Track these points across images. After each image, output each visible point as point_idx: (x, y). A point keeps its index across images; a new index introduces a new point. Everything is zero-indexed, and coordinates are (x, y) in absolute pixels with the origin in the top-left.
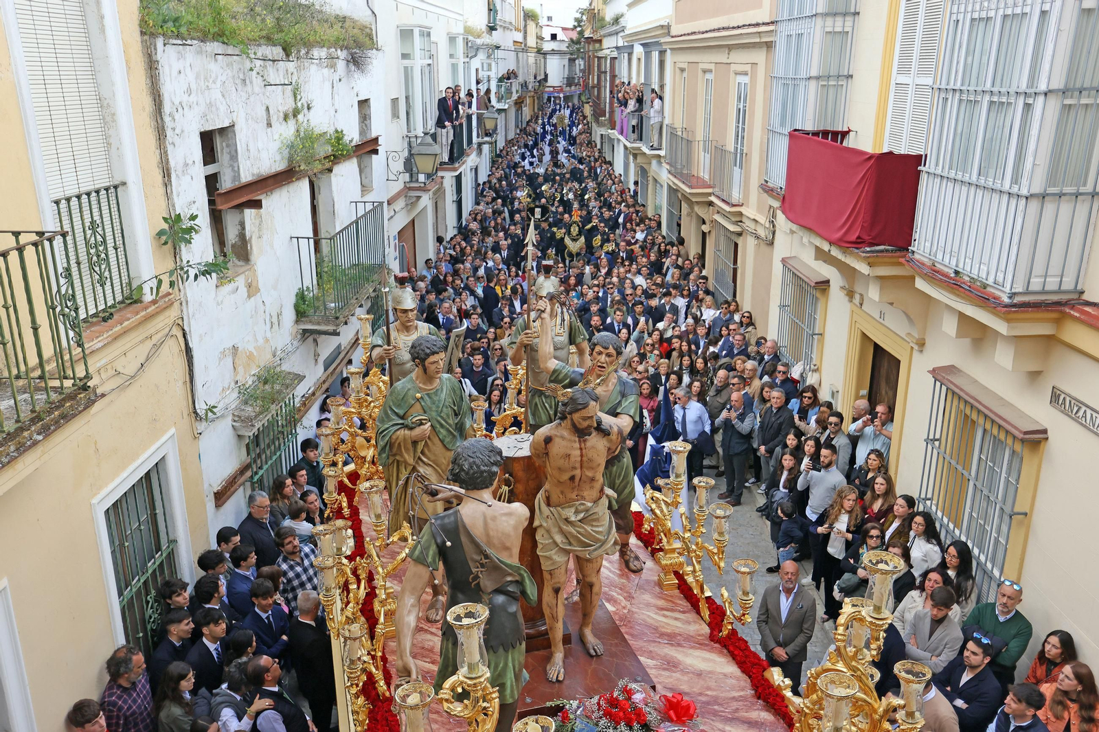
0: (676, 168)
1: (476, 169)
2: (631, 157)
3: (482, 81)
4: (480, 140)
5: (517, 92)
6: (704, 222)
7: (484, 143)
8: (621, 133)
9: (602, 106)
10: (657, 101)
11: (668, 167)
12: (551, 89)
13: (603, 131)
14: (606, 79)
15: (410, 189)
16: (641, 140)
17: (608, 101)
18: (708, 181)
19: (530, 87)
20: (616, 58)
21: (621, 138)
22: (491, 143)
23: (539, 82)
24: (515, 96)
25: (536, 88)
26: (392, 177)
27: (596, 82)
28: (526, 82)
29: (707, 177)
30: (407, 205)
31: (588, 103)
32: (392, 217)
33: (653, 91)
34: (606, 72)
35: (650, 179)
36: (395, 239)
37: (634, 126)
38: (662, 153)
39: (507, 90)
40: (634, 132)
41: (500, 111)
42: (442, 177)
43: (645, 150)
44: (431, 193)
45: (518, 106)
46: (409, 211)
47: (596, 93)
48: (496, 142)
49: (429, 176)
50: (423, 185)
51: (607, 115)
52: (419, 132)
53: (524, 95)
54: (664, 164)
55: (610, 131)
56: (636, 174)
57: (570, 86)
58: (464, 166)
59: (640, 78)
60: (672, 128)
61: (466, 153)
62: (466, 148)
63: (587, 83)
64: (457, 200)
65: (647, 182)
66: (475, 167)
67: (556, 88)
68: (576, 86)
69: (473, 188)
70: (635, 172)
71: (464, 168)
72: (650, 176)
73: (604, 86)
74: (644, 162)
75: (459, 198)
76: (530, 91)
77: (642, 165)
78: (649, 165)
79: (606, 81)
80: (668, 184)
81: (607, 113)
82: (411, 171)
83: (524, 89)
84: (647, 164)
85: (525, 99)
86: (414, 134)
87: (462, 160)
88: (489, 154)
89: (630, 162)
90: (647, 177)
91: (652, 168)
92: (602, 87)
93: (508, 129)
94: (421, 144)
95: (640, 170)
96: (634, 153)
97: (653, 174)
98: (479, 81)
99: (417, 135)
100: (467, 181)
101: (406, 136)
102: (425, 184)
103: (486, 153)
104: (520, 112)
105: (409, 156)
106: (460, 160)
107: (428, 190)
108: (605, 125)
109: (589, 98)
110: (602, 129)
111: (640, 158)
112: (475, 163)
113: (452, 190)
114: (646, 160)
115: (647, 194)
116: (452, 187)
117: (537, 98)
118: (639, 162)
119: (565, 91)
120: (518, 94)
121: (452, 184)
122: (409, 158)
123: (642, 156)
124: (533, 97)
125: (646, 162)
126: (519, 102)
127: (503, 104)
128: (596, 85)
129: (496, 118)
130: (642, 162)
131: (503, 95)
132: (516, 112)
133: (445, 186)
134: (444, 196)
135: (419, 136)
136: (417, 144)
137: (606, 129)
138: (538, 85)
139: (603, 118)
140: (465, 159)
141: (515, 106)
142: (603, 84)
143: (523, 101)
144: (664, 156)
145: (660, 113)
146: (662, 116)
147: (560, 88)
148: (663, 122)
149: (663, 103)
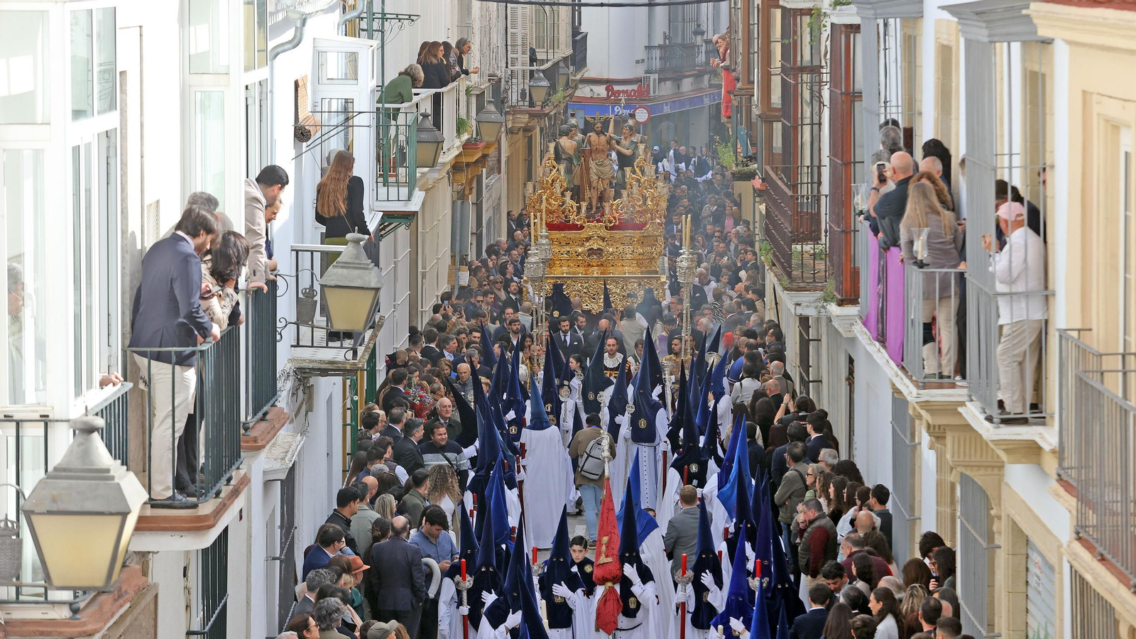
2: (924, 434)
4: (307, 355)
5: (461, 126)
7: (324, 372)
9: (804, 198)
10: (1020, 237)
11: (1071, 504)
12: (601, 91)
13: (807, 303)
14: (816, 96)
15: (11, 630)
19: (514, 97)
20: (855, 28)
22: (353, 372)
23: (550, 74)
24: (452, 147)
25: (539, 94)
28: (497, 85)
33: (1003, 190)
34: (815, 70)
35: (1001, 528)
38: (1047, 437)
39: (420, 129)
43: (973, 414)
47: (778, 142)
50: (64, 613)
51: (825, 239)
54: (1056, 489)
55: (833, 309)
56: (945, 491)
57: (677, 81)
59: (953, 121)
60: (1083, 351)
61: (247, 442)
62: (249, 418)
63: (743, 92)
64: (207, 629)
65: (990, 537)
66: (283, 477)
67: (616, 88)
68: (699, 76)
69: (275, 559)
70: (939, 484)
71: (241, 511)
72: (999, 518)
73: (812, 124)
74: (973, 459)
75: (212, 620)
76: (515, 111)
77: (968, 473)
78: (996, 471)
79: (816, 104)
80: (1076, 572)
81: (823, 234)
82: (18, 578)
83: (491, 112)
84: (986, 467)
85: (492, 151)
86: (37, 411)
87: (229, 480)
88: (344, 398)
89: (917, 441)
90: (990, 520)
91: (1007, 484)
92: (802, 125)
93: (424, 276)
94: (65, 470)
95: (959, 480)
96: (934, 426)
97: (1013, 512)
98: (307, 128)
99: (48, 416)
100: (249, 536)
101: (5, 416)
102: (75, 611)
103: (329, 401)
104: (472, 198)
105: (12, 517)
106: (222, 483)
107: (84, 632)
108: (814, 281)
109: (752, 158)
110: (805, 297)
111: (956, 446)
112: (283, 459)
113: (186, 588)
114: (984, 453)
115: (991, 586)
116: (185, 575)
117: (542, 130)
118: (956, 459)
119: (655, 98)
120: (465, 137)
121: (185, 569)
122: (10, 525)
123: (965, 440)
124: (527, 130)
125: (984, 459)
126: (468, 165)
127: (404, 191)
128: (776, 110)
129: (373, 285)
130: (967, 459)
131: (407, 150)
132: (454, 203)
133: (156, 586)
134: (153, 622)
135: (57, 421)
136: (50, 469)
137: (818, 300)
138: (545, 83)
139: (808, 248)
140: (242, 472)
141: (451, 183)
142: (807, 113)
143: (485, 156)
144: (1053, 452)
145: (1034, 283)
146: (1045, 293)
147: (635, 87)
148: (1046, 322)
149: (1045, 241)
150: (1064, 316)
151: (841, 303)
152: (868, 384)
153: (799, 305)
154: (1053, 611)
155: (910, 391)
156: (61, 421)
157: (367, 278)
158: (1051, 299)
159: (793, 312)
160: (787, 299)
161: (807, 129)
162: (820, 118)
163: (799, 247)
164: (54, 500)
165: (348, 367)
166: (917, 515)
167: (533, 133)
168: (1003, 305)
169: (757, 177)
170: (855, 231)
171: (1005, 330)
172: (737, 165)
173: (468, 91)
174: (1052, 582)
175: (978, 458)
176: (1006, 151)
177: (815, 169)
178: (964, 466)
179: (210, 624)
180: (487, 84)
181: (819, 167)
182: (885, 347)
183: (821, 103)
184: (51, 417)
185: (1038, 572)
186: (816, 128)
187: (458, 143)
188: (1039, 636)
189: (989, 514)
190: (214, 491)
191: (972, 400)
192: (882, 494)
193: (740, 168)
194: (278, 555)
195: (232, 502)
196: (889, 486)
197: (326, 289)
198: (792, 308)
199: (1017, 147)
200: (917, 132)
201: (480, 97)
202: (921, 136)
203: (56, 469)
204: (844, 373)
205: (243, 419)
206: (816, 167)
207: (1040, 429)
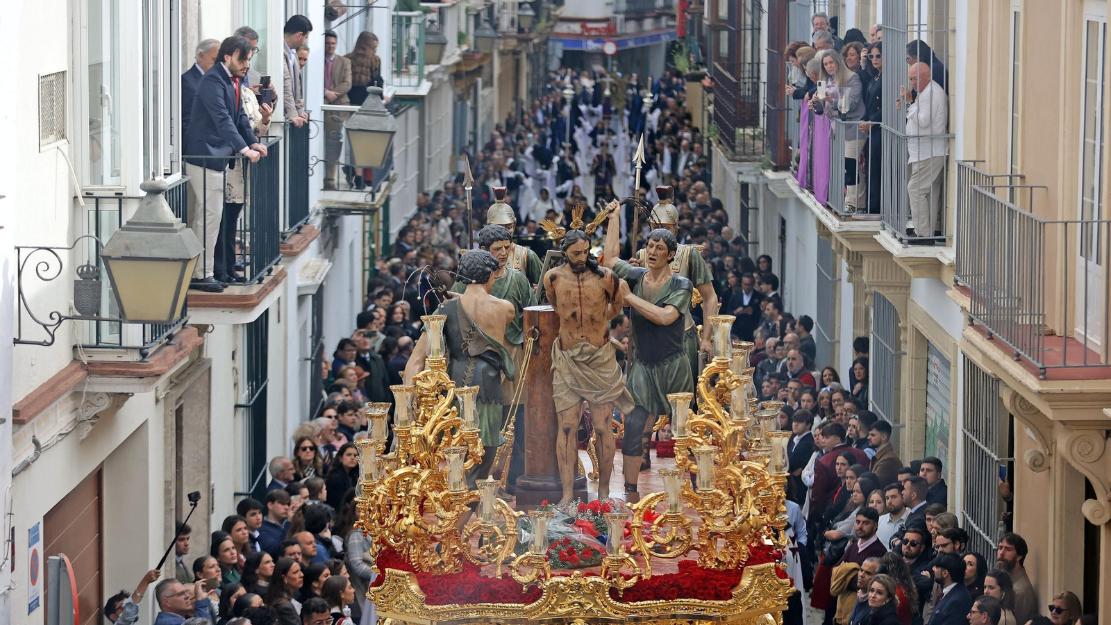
0: (992, 308)
1: (318, 298)
2: (844, 266)
3: (344, 9)
5: (461, 38)
6: (1090, 493)
7: (348, 212)
8: (809, 185)
9: (746, 91)
11: (966, 302)
12: (576, 28)
13: (748, 173)
14: (756, 5)
15: (92, 369)
16: (876, 209)
17: (764, 76)
18: (1100, 351)
19: (505, 24)
21: (808, 199)
22: (371, 211)
24: (453, 55)
25: (526, 24)
26: (32, 331)
27: (723, 12)
28: (490, 9)
29: (1096, 341)
30: (78, 423)
31: (698, 78)
32: (26, 466)
35: (907, 338)
36: (33, 540)
37: (850, 163)
38: (947, 255)
39: (428, 33)
40: (850, 180)
41: (400, 103)
42: (202, 329)
43: (888, 241)
44: (162, 382)
45: (462, 84)
46: (86, 444)
47: (724, 49)
48: (386, 206)
49: (158, 328)
50: (136, 357)
51: (763, 121)
52: (133, 184)
53: (483, 50)
54: (953, 293)
55: (770, 174)
56: (860, 316)
57: (640, 21)
58: (278, 292)
59: (871, 7)
60: (977, 176)
61: (285, 249)
62: (286, 230)
63: (695, 11)
64: (251, 403)
65: (898, 347)
66: (314, 291)
67: (590, 25)
68: (657, 17)
69: (306, 359)
70: (856, 311)
71: (279, 299)
72: (905, 329)
73: (753, 29)
74: (885, 280)
75: (256, 397)
76: (505, 36)
77: (880, 291)
78: (903, 291)
79: (756, 11)
80: (968, 360)
81: (761, 114)
82: (98, 314)
83: (486, 29)
84: (896, 287)
85: (485, 63)
86: (112, 190)
87: (270, 271)
88: (364, 246)
89: (838, 277)
90: (898, 331)
91: (913, 301)
92: (745, 29)
93: (430, 160)
94: (136, 224)
95: (872, 304)
96: (853, 252)
97: (917, 323)
98: (335, 8)
99: (121, 194)
100: (286, 338)
101: (87, 194)
102: (144, 355)
103: (351, 245)
104: (469, 103)
105: (93, 263)
106: (264, 272)
107: (152, 373)
108: (754, 154)
109: (703, 64)
110: (746, 167)
111: (871, 269)
112: (313, 277)
113: (234, 368)
114: (894, 276)
115: (898, 388)
116: (233, 358)
117: (528, 56)
118: (870, 280)
119: (622, 35)
120: (465, 48)
121: (233, 352)
122: (91, 269)
123: (878, 264)
124: (515, 53)
125: (893, 280)
126: (467, 73)
127: (414, 81)
128: (723, 21)
129: (389, 130)
130: (880, 280)
131: (416, 51)
132: (455, 104)
133: (210, 360)
134: (207, 390)
135: (129, 198)
136: (124, 223)
137: (757, 168)
138: (530, 13)
139: (749, 131)
140: (281, 267)
141: (455, 87)
142: (749, 21)
143: (480, 68)
144: (951, 265)
145: (939, 128)
146: (946, 136)
147: (604, 25)
148: (948, 158)
149: (947, 92)
150: (962, 151)
151: (776, 169)
152: (798, 239)
153: (740, 173)
154: (948, 401)
155: (832, 223)
156: (133, 198)
157: (384, 123)
158: (951, 141)
159: (736, 179)
160: (732, 169)
161: (749, 33)
162: (760, 23)
163: (741, 131)
164: (127, 248)
165: (368, 207)
166: (836, 339)
167: (519, 57)
168: (912, 147)
169: (706, 77)
170: (788, 109)
171: (915, 168)
172: (690, 69)
173: (467, 10)
174: (948, 378)
175: (889, 280)
176: (916, 22)
177: (755, 66)
178: (877, 286)
179: (254, 399)
180: (483, 7)
181: (758, 64)
182: (813, 193)
183: (760, 9)
184: (124, 195)
185: (936, 371)
186: (756, 31)
187: (458, 52)
188: (936, 423)
189: (897, 326)
190: (258, 277)
191: (884, 229)
192: (807, 323)
193: (693, 71)
194: (309, 356)
195: (273, 289)
196: (814, 317)
197: (350, 132)
198: (734, 176)
199: (924, 20)
200: (841, 21)
201: (477, 16)
202: (844, 24)
203: (128, 223)
204: (777, 233)
205: (281, 229)
206: (756, 64)
207: (941, 249)
